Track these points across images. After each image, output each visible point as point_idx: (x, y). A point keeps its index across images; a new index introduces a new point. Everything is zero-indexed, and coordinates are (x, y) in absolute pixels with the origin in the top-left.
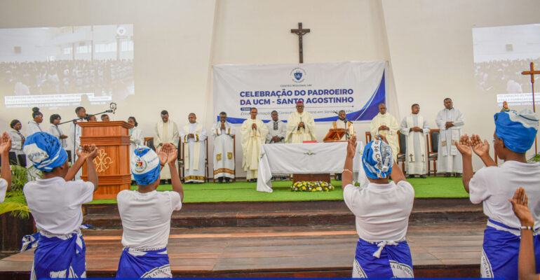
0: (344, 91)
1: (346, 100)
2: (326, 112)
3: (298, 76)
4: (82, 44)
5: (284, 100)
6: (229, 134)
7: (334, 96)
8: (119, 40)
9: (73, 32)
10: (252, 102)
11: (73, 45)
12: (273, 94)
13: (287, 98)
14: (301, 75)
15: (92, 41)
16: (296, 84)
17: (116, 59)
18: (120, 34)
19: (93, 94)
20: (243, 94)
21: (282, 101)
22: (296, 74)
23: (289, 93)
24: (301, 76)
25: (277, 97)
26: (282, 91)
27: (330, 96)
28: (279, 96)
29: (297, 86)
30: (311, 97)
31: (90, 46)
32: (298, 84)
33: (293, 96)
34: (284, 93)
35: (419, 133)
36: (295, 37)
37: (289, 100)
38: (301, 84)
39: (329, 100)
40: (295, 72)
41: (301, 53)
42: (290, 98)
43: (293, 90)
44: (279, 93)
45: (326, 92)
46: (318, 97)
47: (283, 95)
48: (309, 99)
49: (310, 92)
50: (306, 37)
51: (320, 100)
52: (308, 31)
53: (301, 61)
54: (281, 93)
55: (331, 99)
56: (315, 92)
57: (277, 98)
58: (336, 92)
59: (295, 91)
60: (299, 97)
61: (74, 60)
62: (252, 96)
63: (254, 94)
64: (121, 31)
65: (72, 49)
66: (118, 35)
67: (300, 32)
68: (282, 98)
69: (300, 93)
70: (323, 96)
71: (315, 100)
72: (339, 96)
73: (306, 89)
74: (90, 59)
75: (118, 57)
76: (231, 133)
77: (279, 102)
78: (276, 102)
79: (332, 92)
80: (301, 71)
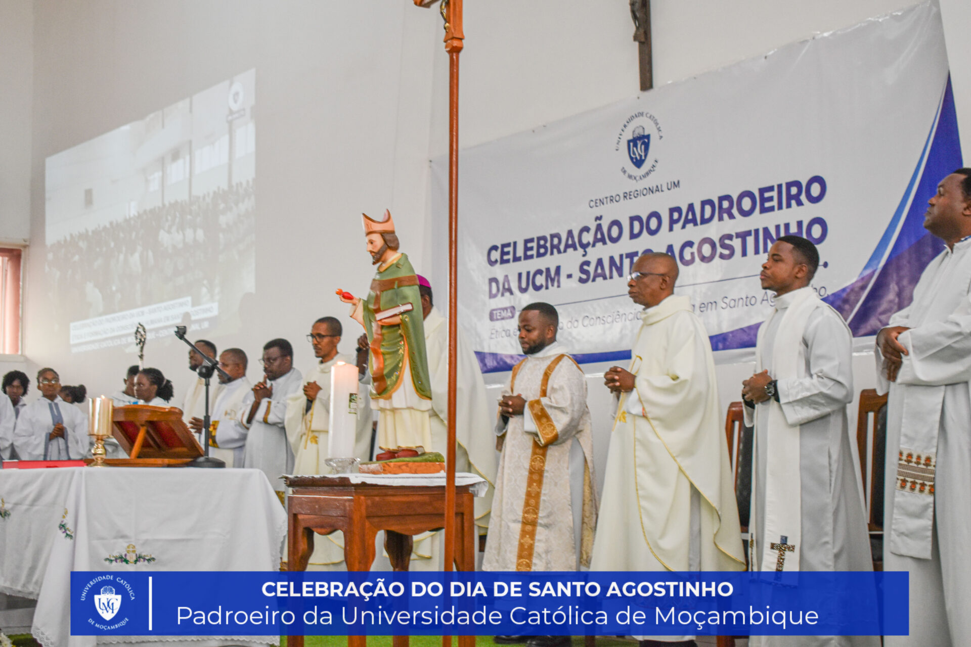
0: (793, 193)
3: (639, 151)
4: (175, 155)
5: (600, 262)
7: (756, 221)
8: (231, 125)
10: (515, 285)
11: (163, 162)
12: (573, 243)
13: (606, 253)
14: (647, 142)
15: (191, 143)
16: (631, 186)
17: (226, 188)
18: (235, 107)
20: (494, 255)
21: (592, 269)
22: (633, 142)
23: (614, 231)
24: (647, 146)
25: (580, 251)
26: (594, 226)
27: (739, 224)
28: (584, 246)
29: (637, 194)
30: (678, 237)
31: (188, 157)
32: (641, 184)
33: (626, 245)
34: (599, 235)
37: (612, 261)
38: (650, 182)
39: (737, 243)
42: (617, 251)
43: (623, 212)
44: (585, 238)
45: (725, 207)
46: (698, 234)
47: (596, 240)
48: (672, 249)
49: (674, 216)
51: (707, 250)
53: (647, 83)
54: (588, 238)
55: (743, 236)
56: (690, 215)
57: (579, 256)
58: (762, 200)
59: (632, 221)
60: (645, 242)
61: (164, 206)
62: (515, 258)
63: (520, 250)
64: (236, 98)
65: (160, 174)
66: (231, 112)
68: (593, 254)
69: (645, 225)
70: (716, 229)
71: (688, 254)
72: (772, 221)
73: (662, 204)
75: (230, 179)
77: (585, 274)
78: (577, 274)
79: (747, 204)
80: (650, 129)
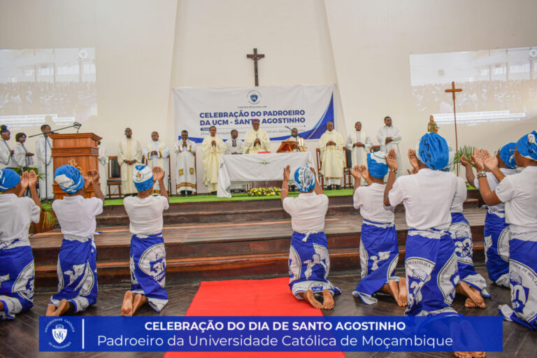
0: (297, 112)
1: (298, 120)
2: (280, 132)
3: (254, 98)
4: (44, 66)
5: (242, 120)
6: (190, 151)
7: (288, 116)
8: (81, 62)
9: (35, 55)
10: (211, 122)
11: (35, 67)
12: (231, 115)
13: (244, 118)
14: (257, 97)
15: (54, 64)
16: (252, 105)
17: (78, 81)
18: (82, 57)
19: (56, 115)
20: (202, 115)
21: (239, 121)
22: (253, 96)
23: (246, 114)
26: (239, 112)
27: (283, 117)
28: (236, 117)
29: (253, 107)
30: (267, 117)
31: (52, 69)
32: (255, 105)
33: (250, 117)
34: (241, 114)
35: (362, 148)
36: (251, 62)
37: (246, 120)
38: (257, 105)
39: (283, 120)
40: (251, 94)
41: (256, 77)
42: (247, 118)
43: (249, 111)
44: (236, 115)
45: (280, 113)
46: (273, 117)
47: (240, 116)
48: (264, 120)
49: (265, 113)
50: (260, 62)
51: (275, 121)
52: (263, 56)
53: (257, 84)
54: (238, 114)
55: (284, 119)
56: (270, 113)
57: (234, 118)
58: (289, 113)
59: (252, 113)
60: (256, 117)
61: (37, 82)
62: (211, 117)
63: (213, 115)
64: (83, 54)
65: (34, 71)
66: (80, 58)
67: (256, 57)
68: (239, 119)
69: (256, 114)
70: (277, 117)
71: (270, 121)
72: (292, 117)
73: (262, 111)
74: (52, 81)
75: (80, 80)
76: (192, 150)
77: (237, 122)
78: (234, 122)
79: (285, 113)
80: (257, 94)
